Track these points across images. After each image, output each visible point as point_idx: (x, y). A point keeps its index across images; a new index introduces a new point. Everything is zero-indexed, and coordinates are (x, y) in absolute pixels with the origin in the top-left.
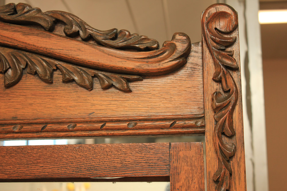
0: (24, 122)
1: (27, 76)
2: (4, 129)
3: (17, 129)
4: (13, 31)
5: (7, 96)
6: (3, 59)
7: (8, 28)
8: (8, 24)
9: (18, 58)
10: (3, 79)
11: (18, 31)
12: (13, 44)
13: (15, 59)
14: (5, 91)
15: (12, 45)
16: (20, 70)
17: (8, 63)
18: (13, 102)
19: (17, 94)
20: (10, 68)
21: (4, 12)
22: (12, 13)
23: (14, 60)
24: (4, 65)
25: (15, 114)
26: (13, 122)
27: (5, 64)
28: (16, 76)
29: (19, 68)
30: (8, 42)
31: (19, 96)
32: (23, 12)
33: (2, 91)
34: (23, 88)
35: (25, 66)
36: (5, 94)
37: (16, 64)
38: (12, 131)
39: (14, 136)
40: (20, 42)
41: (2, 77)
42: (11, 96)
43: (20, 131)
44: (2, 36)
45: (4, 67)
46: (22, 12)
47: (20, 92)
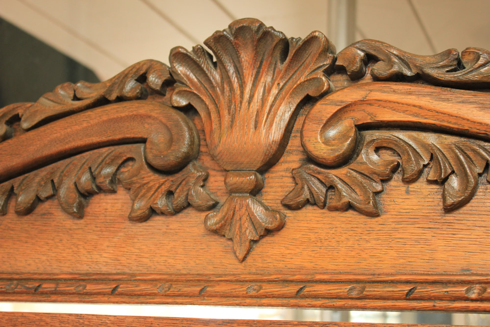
0: (487, 279)
1: (487, 189)
2: (447, 292)
3: (474, 293)
4: (460, 102)
5: (449, 227)
6: (439, 157)
7: (449, 96)
8: (449, 89)
9: (468, 153)
10: (438, 195)
11: (470, 103)
12: (460, 127)
13: (463, 155)
14: (444, 218)
15: (458, 129)
16: (474, 178)
17: (450, 164)
18: (461, 239)
19: (469, 223)
20: (453, 172)
21: (438, 68)
22: (453, 67)
23: (461, 157)
24: (442, 168)
25: (466, 263)
26: (463, 278)
27: (444, 167)
28: (466, 189)
29: (471, 173)
30: (450, 123)
31: (473, 228)
32: (477, 65)
33: (439, 218)
34: (480, 213)
35: (483, 169)
36: (444, 223)
37: (466, 166)
38: (463, 297)
39: (469, 307)
40: (475, 122)
41: (436, 190)
42: (457, 226)
43: (480, 297)
44: (437, 112)
45: (441, 171)
46: (474, 65)
47: (474, 219)
